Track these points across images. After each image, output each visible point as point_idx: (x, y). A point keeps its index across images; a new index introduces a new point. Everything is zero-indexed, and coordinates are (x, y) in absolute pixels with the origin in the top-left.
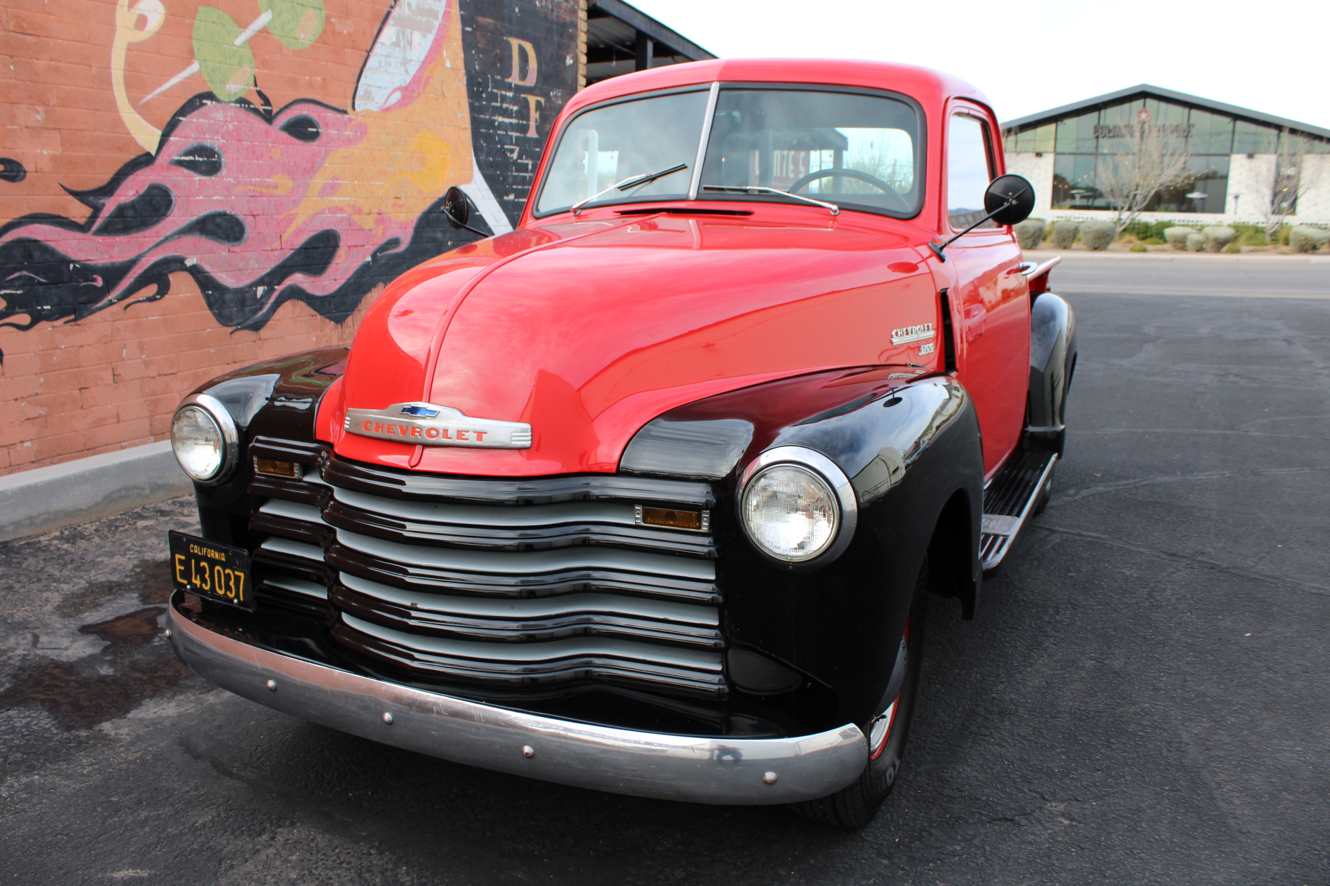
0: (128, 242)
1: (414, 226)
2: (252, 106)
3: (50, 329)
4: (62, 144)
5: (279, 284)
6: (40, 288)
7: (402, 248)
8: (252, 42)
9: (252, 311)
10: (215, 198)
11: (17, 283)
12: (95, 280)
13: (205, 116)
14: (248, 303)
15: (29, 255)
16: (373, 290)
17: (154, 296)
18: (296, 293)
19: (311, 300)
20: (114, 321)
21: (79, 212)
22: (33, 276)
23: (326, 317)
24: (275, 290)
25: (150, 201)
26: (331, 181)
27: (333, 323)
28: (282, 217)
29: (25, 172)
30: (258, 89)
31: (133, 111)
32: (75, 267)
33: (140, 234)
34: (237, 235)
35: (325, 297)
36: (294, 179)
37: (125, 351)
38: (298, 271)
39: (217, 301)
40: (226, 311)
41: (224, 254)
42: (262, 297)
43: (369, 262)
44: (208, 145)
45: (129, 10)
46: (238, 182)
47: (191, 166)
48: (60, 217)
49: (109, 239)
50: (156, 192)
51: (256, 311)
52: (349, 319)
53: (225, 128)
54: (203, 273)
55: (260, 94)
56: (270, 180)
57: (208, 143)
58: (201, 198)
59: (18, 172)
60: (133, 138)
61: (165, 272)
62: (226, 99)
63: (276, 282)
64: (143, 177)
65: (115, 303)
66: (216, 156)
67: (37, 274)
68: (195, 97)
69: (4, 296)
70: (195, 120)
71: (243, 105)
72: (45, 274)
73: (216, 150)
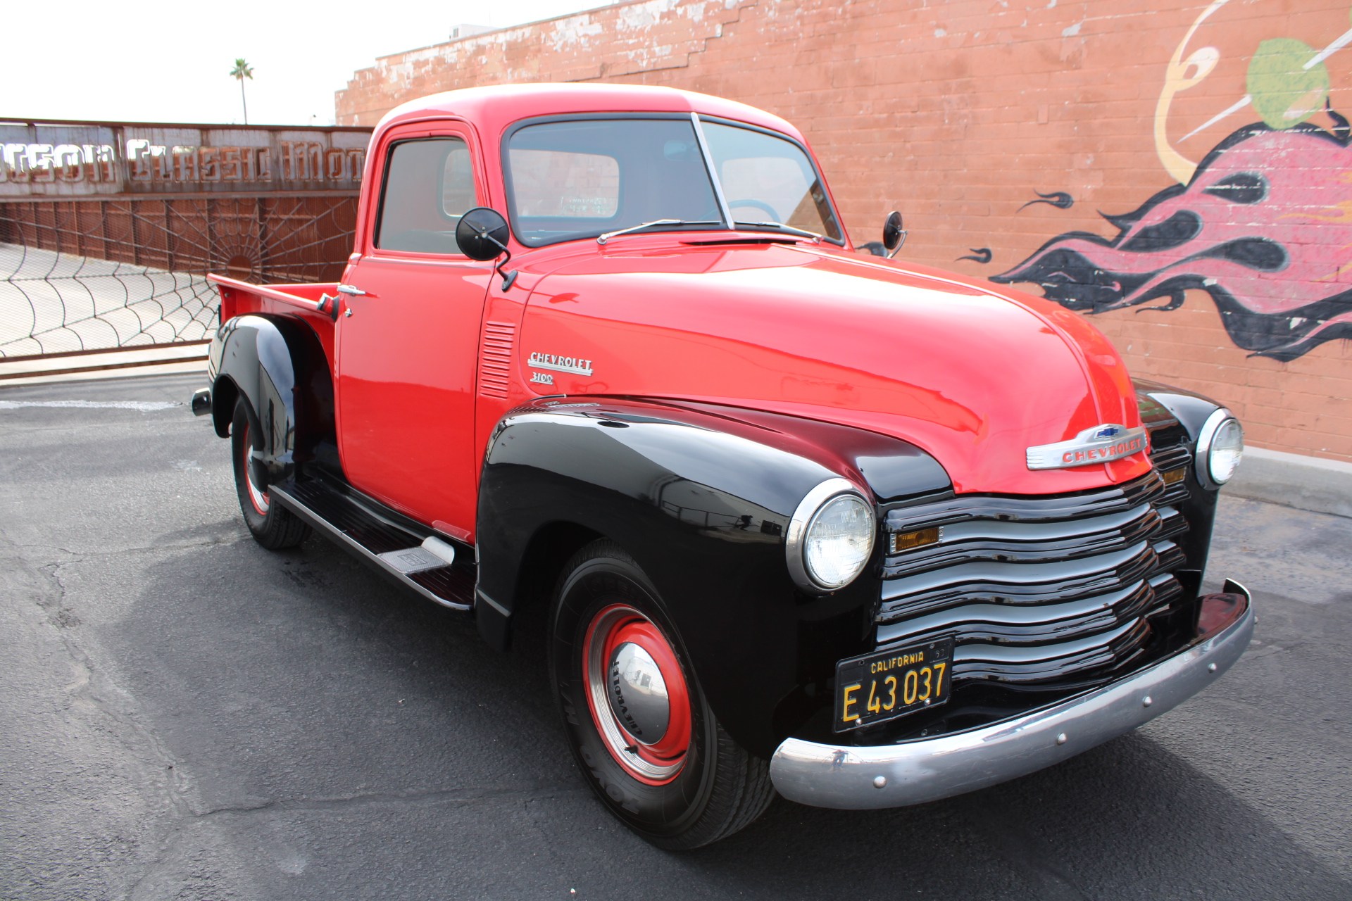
0: (1149, 259)
2: (1317, 130)
4: (1104, 181)
5: (1325, 318)
6: (1069, 286)
8: (1329, 63)
9: (1279, 340)
10: (1250, 224)
11: (1055, 280)
12: (1113, 285)
13: (1250, 146)
14: (1276, 332)
15: (1066, 261)
17: (1166, 306)
18: (1350, 333)
20: (1125, 320)
21: (1109, 231)
22: (1066, 275)
24: (1319, 324)
25: (1176, 225)
28: (1345, 247)
29: (1073, 202)
30: (1330, 110)
31: (1170, 149)
32: (1098, 273)
33: (1161, 253)
34: (1273, 262)
37: (1130, 347)
39: (1235, 322)
40: (1244, 334)
41: (1252, 279)
42: (1296, 328)
44: (1250, 173)
45: (1180, 64)
46: (1284, 209)
47: (1227, 194)
48: (1092, 235)
49: (1131, 255)
50: (1183, 217)
51: (1286, 341)
53: (1275, 155)
54: (1224, 294)
55: (1333, 115)
56: (1332, 207)
57: (1250, 171)
58: (1233, 224)
59: (1068, 201)
60: (1166, 172)
61: (1181, 287)
62: (1283, 127)
63: (1321, 316)
64: (1172, 205)
65: (1127, 306)
66: (1258, 184)
67: (1069, 275)
68: (1242, 129)
69: (1044, 287)
70: (1237, 151)
71: (1304, 130)
72: (1075, 276)
73: (1259, 178)
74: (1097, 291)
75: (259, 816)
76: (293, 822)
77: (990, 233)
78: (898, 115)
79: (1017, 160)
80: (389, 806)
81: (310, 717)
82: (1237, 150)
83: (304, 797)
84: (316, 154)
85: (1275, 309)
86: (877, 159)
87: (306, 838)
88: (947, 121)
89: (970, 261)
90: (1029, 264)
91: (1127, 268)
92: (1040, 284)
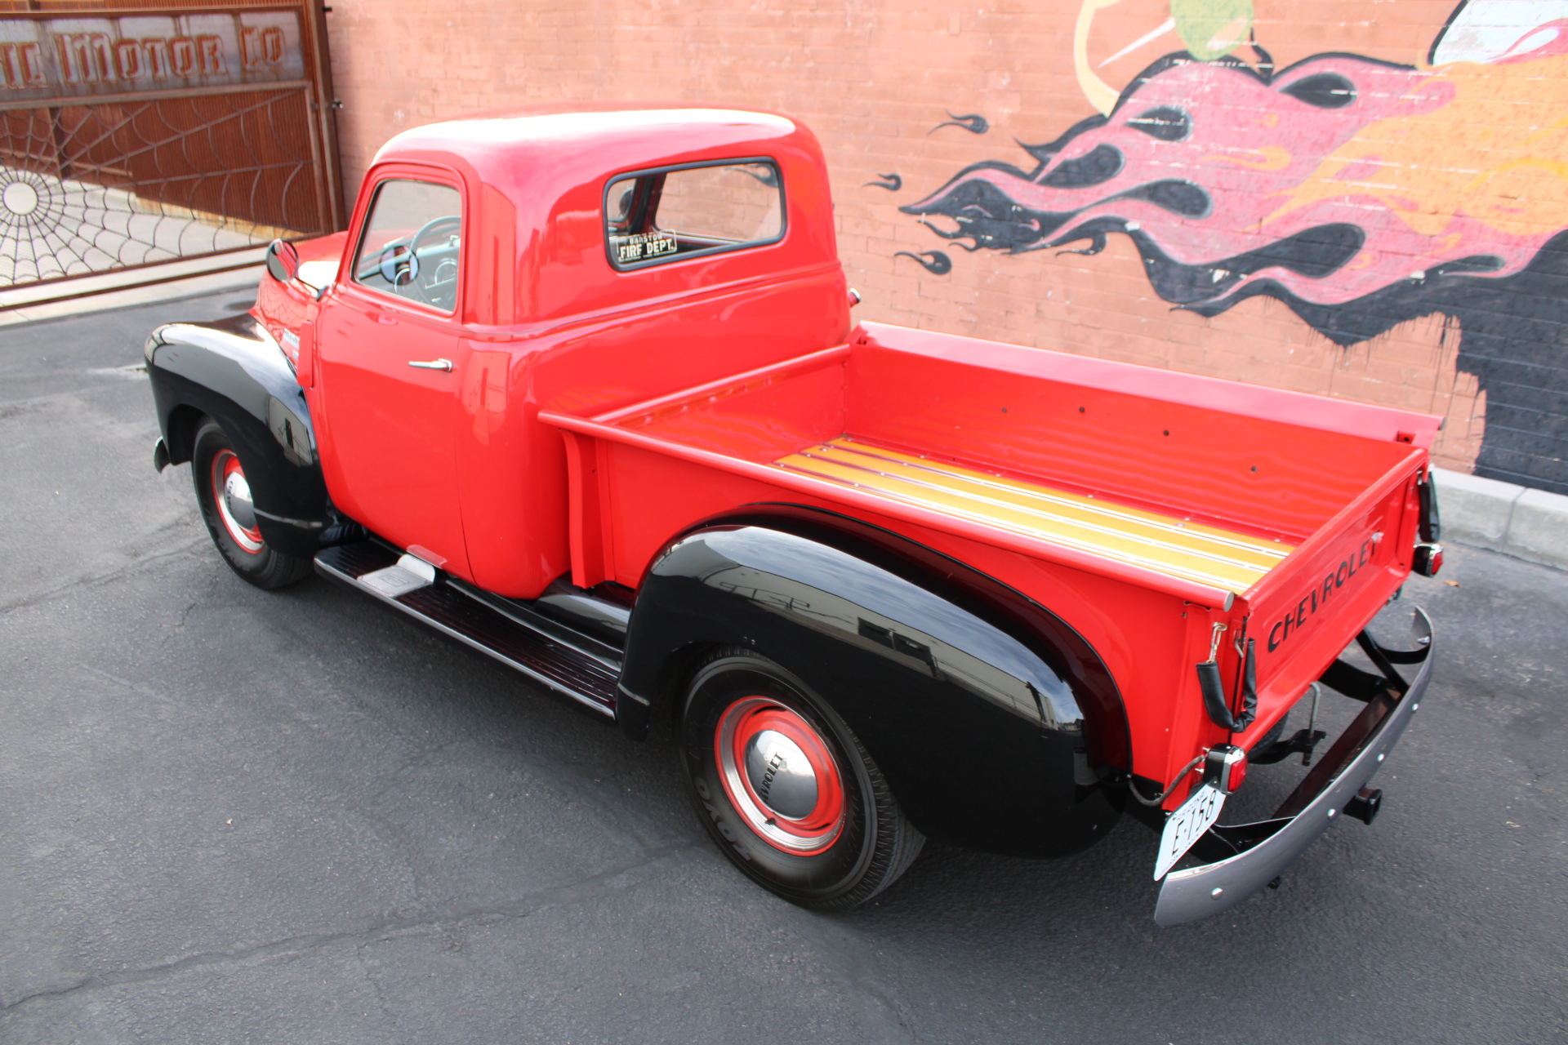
0: (1068, 196)
1: (1541, 243)
2: (1242, 65)
3: (989, 256)
4: (1021, 105)
5: (1248, 273)
6: (986, 222)
7: (1502, 273)
9: (1202, 294)
10: (1172, 165)
11: (970, 214)
12: (1031, 223)
13: (1174, 77)
14: (1199, 284)
15: (981, 194)
16: (1419, 320)
17: (1087, 250)
18: (1273, 290)
19: (1297, 305)
20: (1046, 262)
22: (982, 210)
23: (1319, 332)
24: (1240, 279)
25: (1097, 160)
26: (1361, 161)
27: (1329, 342)
28: (1267, 197)
29: (988, 127)
30: (1255, 43)
31: (1091, 73)
32: (1016, 210)
33: (1081, 191)
34: (1196, 208)
35: (1321, 307)
36: (1295, 154)
37: (1050, 293)
38: (1281, 265)
39: (1158, 272)
40: (1167, 285)
41: (1176, 225)
42: (1219, 282)
43: (1418, 281)
44: (1175, 107)
46: (1207, 151)
47: (1150, 129)
48: (1010, 166)
49: (1051, 191)
50: (1104, 152)
51: (1209, 296)
52: (1361, 347)
53: (1199, 90)
54: (1147, 240)
55: (1257, 49)
56: (1255, 152)
57: (1173, 105)
58: (1156, 163)
59: (983, 126)
60: (1086, 100)
61: (1103, 230)
62: (1206, 58)
63: (1244, 270)
64: (1092, 138)
65: (1046, 248)
66: (1182, 120)
67: (985, 209)
68: (1165, 57)
69: (960, 223)
70: (1160, 82)
71: (1229, 64)
72: (991, 211)
73: (1183, 113)
74: (1015, 230)
75: (75, 998)
76: (113, 1002)
77: (900, 157)
78: (795, 14)
79: (927, 75)
80: (216, 968)
81: (131, 855)
82: (1160, 80)
83: (125, 966)
84: (101, 51)
85: (1198, 260)
86: (773, 64)
87: (128, 1021)
88: (849, 24)
89: (878, 188)
90: (942, 195)
91: (1046, 205)
92: (954, 218)
